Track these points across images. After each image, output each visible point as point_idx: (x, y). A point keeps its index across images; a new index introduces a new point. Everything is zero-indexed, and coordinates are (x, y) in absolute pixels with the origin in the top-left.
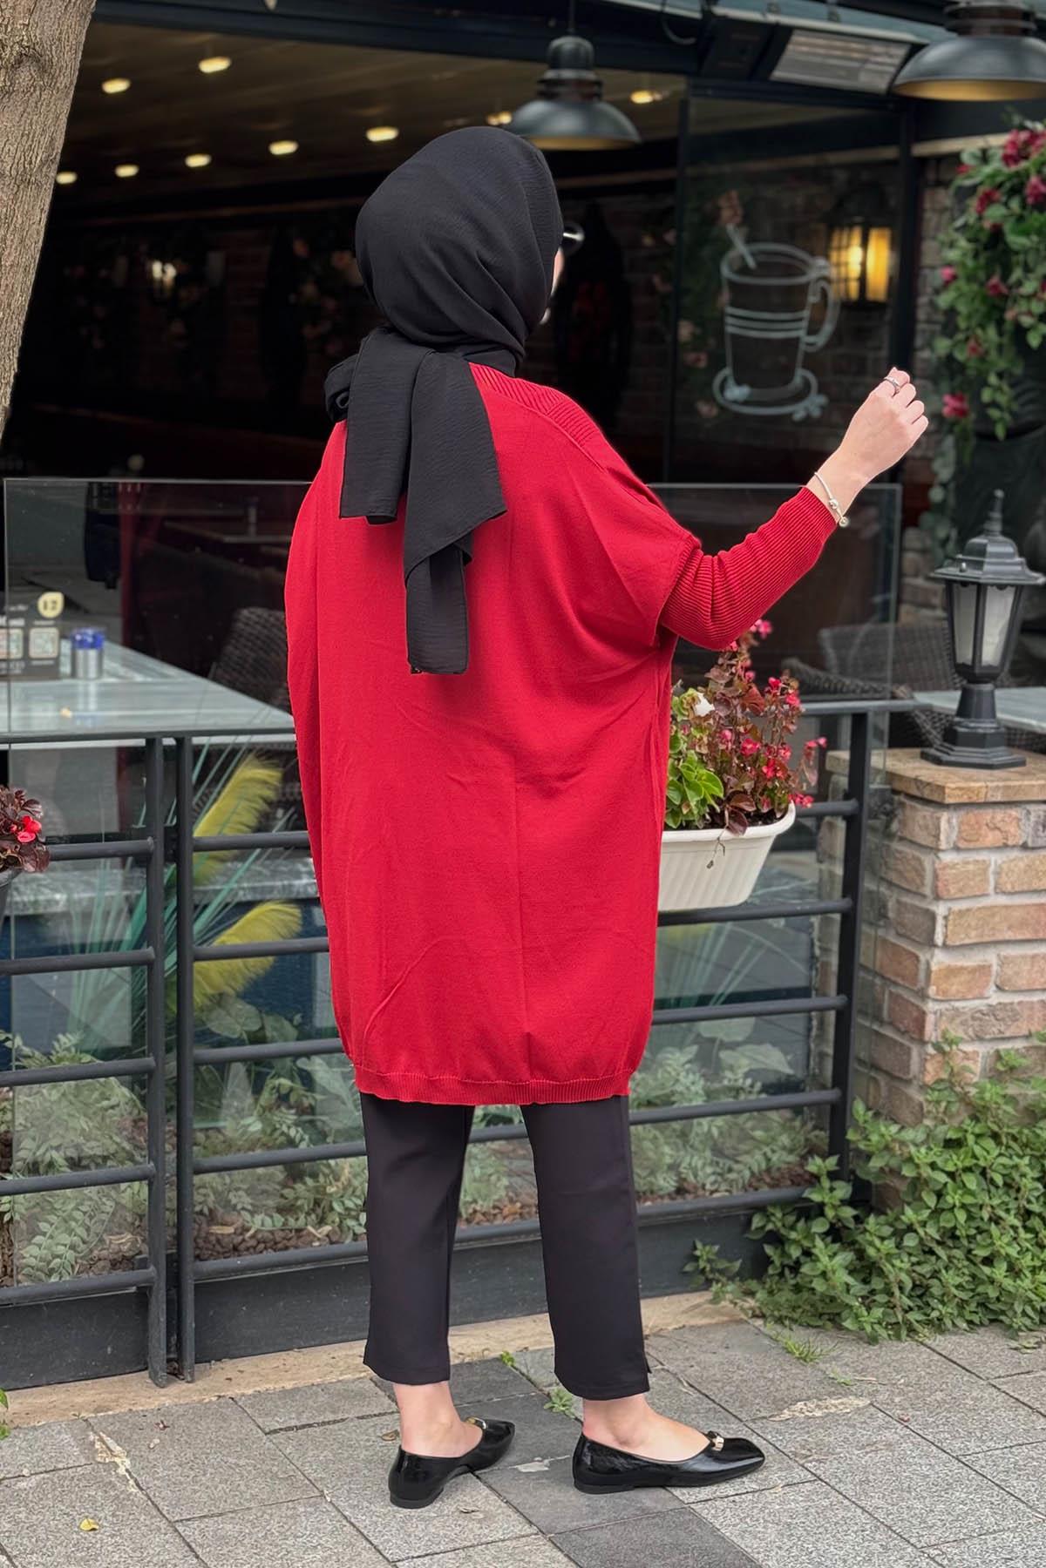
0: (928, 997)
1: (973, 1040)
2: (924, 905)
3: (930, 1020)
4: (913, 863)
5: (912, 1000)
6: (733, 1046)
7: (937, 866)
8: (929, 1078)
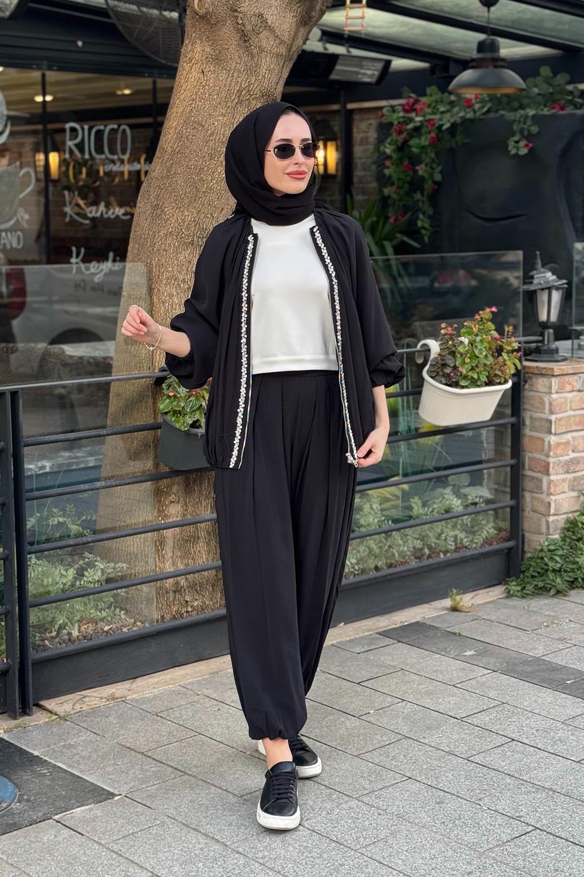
0: (550, 456)
1: (565, 473)
2: (546, 417)
3: (551, 465)
5: (542, 458)
6: (464, 487)
7: (551, 400)
8: (552, 491)
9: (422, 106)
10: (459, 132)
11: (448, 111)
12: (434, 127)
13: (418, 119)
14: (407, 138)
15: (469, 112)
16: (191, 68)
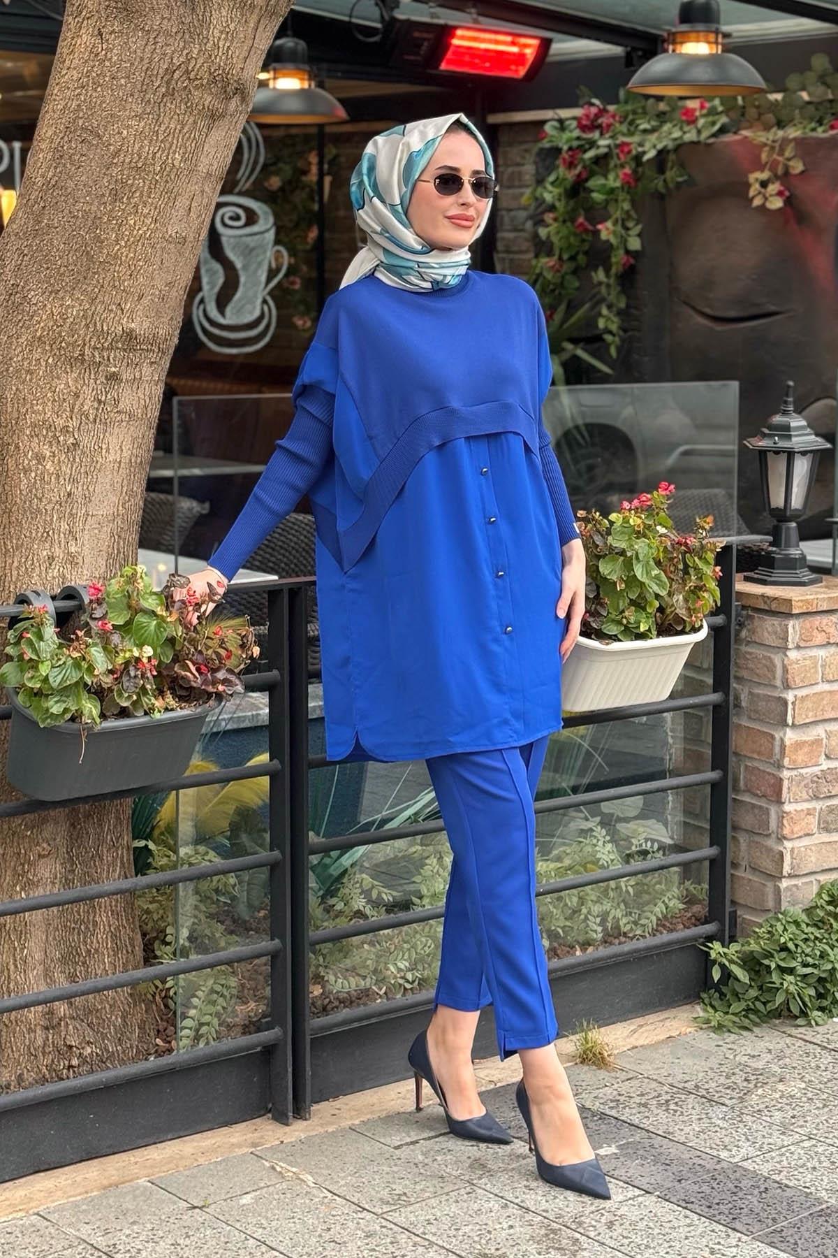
0: (783, 767)
1: (812, 799)
2: (776, 694)
3: (786, 784)
4: (764, 661)
5: (770, 770)
6: (627, 820)
7: (786, 661)
8: (786, 832)
9: (611, 120)
10: (670, 164)
11: (653, 130)
12: (630, 156)
13: (602, 142)
14: (584, 176)
15: (689, 132)
16: (80, 27)
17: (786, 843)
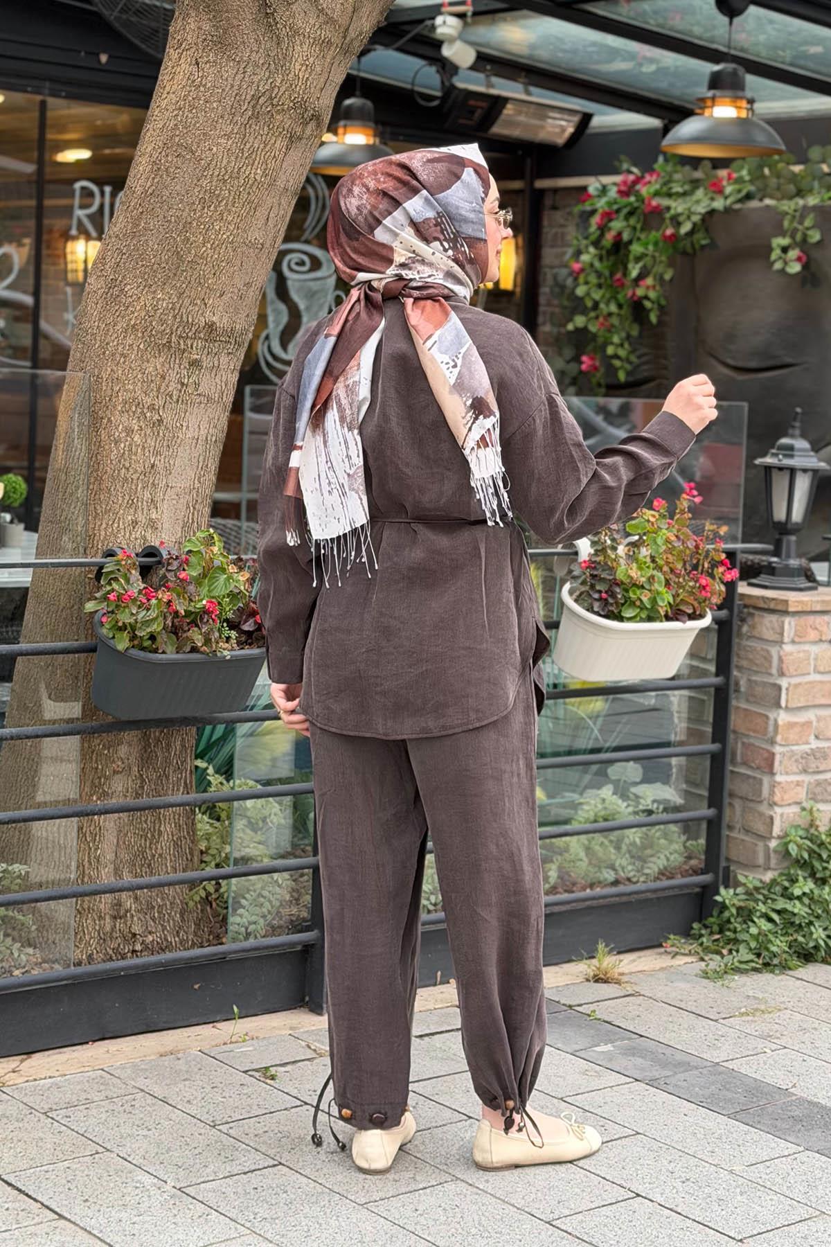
0: (776, 743)
1: (801, 773)
2: (771, 681)
3: (778, 758)
4: (762, 653)
5: (763, 746)
7: (782, 653)
8: (777, 798)
15: (717, 200)
16: (180, 58)
17: (778, 810)
